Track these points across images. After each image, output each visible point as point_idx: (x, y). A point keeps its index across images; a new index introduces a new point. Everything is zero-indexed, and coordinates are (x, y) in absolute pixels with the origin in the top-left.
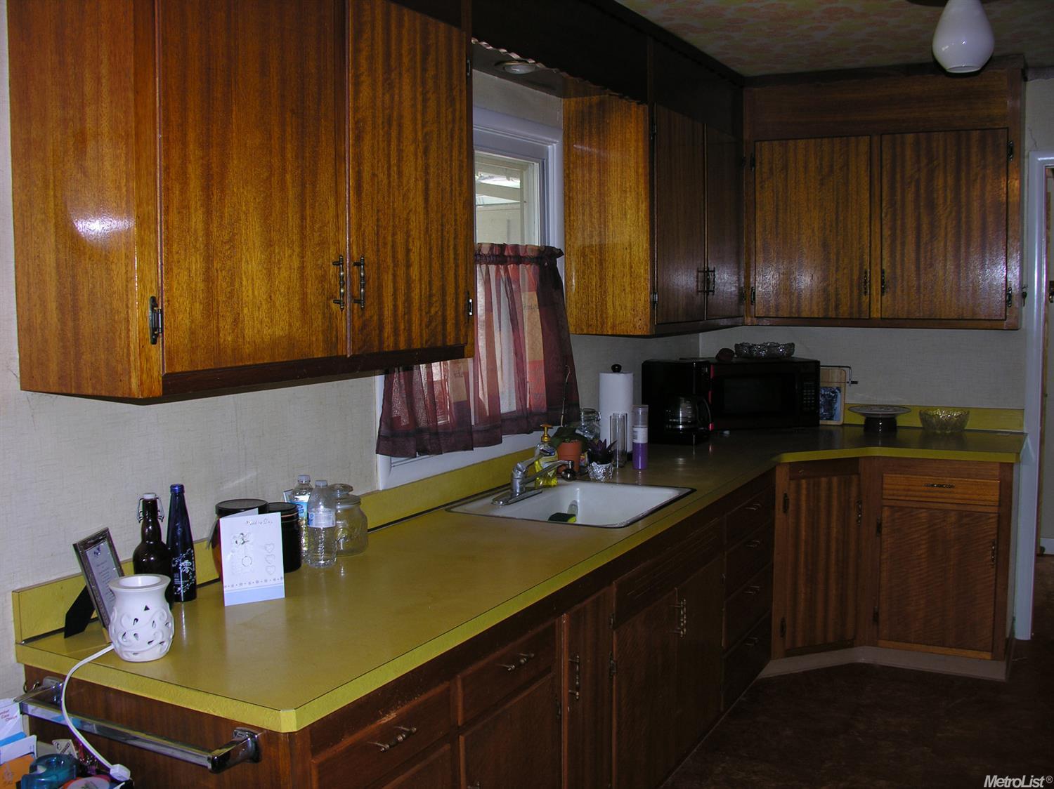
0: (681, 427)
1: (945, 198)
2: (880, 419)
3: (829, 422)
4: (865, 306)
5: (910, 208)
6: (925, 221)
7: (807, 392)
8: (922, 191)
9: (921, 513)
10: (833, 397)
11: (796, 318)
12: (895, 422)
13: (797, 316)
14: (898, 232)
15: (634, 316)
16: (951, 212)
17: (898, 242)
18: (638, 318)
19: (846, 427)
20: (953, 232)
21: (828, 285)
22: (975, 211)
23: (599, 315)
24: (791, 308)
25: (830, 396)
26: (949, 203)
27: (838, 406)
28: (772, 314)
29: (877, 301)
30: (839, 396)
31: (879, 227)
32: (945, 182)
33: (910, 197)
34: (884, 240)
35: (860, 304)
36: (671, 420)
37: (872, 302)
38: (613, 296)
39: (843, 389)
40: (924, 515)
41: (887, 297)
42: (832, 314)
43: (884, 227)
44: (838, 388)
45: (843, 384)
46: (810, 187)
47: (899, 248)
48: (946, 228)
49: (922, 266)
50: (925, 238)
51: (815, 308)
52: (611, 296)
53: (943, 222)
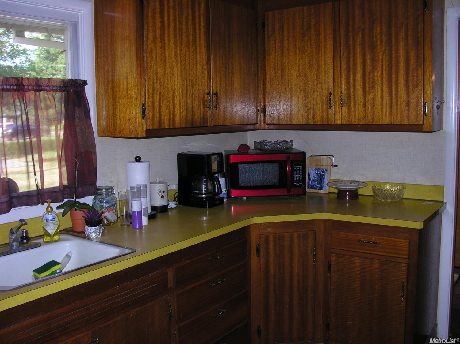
0: (204, 196)
1: (381, 41)
2: (348, 191)
3: (320, 191)
4: (331, 116)
5: (358, 50)
6: (368, 57)
7: (297, 173)
8: (366, 37)
9: (356, 260)
10: (323, 175)
11: (289, 124)
12: (357, 193)
13: (290, 123)
14: (351, 65)
15: (130, 124)
16: (385, 51)
17: (351, 73)
18: (132, 126)
19: (330, 194)
20: (387, 64)
21: (308, 103)
22: (402, 49)
23: (113, 124)
24: (287, 118)
25: (321, 174)
26: (384, 44)
27: (326, 181)
28: (276, 122)
29: (339, 112)
30: (326, 173)
31: (340, 63)
32: (381, 30)
33: (358, 41)
34: (342, 72)
35: (328, 115)
36: (194, 191)
37: (336, 113)
38: (119, 111)
39: (329, 170)
40: (358, 261)
41: (345, 110)
42: (311, 122)
43: (342, 62)
44: (326, 170)
45: (328, 167)
46: (297, 39)
47: (352, 77)
48: (382, 62)
49: (367, 89)
50: (369, 68)
51: (301, 118)
52: (118, 111)
53: (381, 58)
